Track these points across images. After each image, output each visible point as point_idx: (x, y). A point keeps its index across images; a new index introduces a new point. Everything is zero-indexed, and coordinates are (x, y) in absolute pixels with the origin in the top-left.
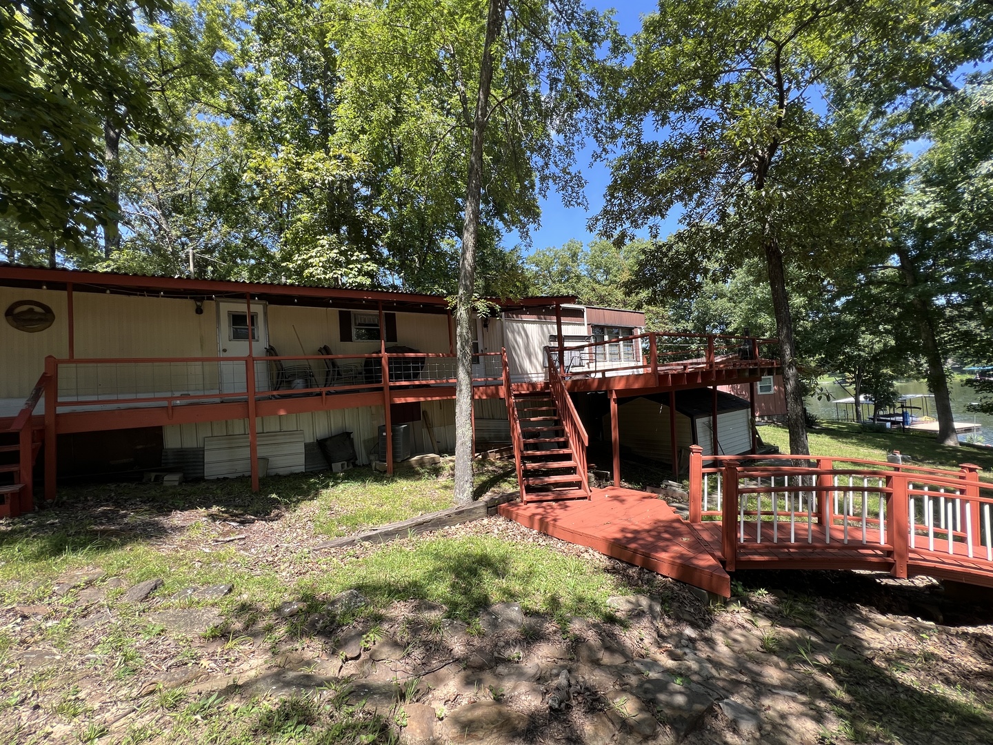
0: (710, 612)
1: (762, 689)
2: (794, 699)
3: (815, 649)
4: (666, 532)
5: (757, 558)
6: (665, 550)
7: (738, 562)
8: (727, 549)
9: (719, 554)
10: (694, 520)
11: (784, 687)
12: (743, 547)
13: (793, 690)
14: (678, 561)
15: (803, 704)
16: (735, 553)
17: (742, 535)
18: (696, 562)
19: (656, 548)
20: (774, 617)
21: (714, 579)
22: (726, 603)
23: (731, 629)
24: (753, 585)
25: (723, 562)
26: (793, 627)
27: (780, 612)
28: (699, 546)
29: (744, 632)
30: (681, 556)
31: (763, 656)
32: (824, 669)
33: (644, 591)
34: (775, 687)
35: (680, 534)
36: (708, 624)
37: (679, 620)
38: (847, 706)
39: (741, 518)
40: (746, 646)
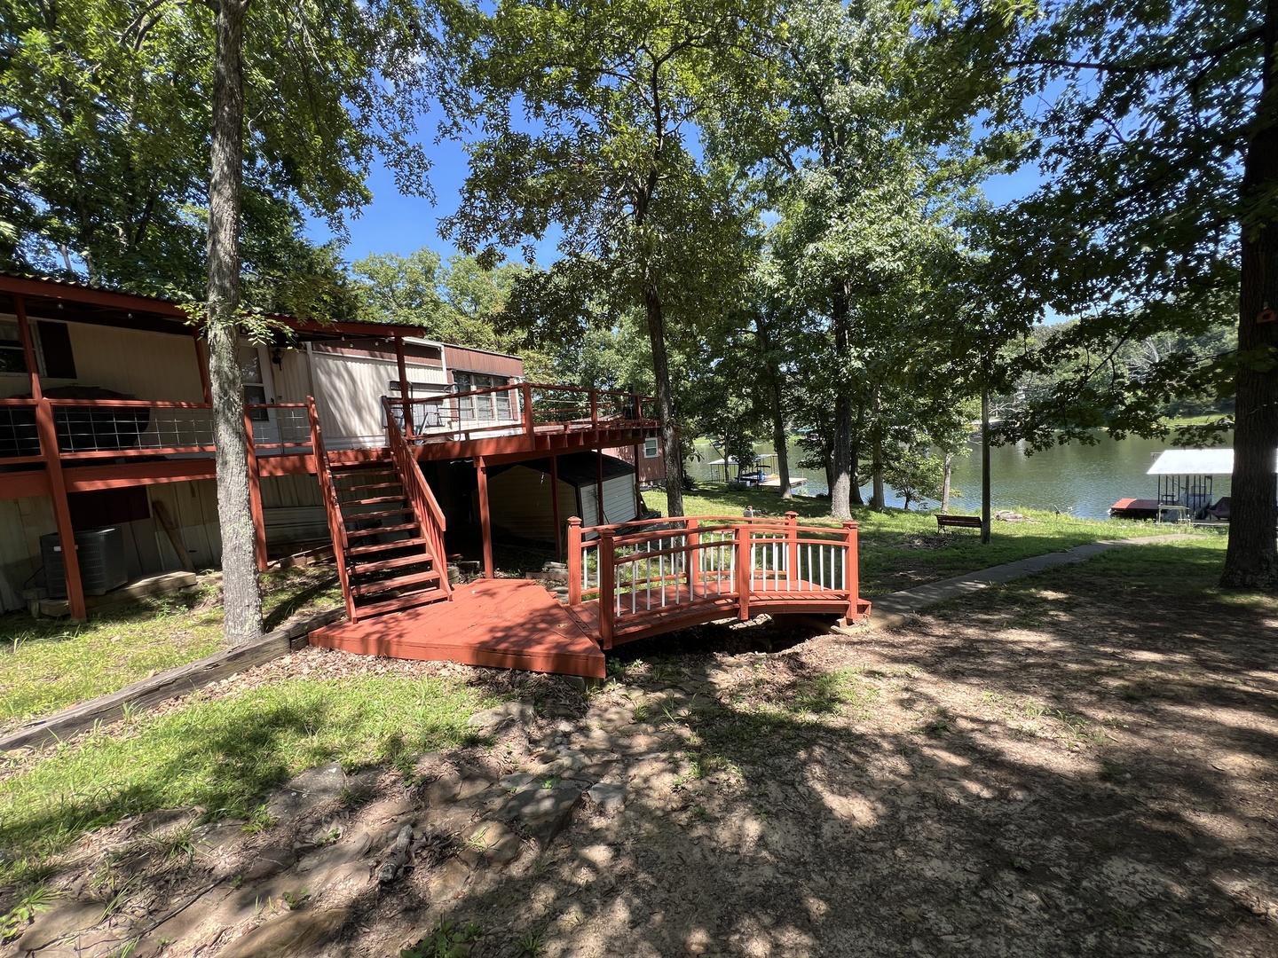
0: (586, 699)
1: (630, 759)
2: (656, 759)
3: (679, 704)
4: (542, 621)
5: (632, 629)
6: (539, 643)
7: (615, 638)
8: (605, 627)
9: (596, 634)
10: (573, 602)
11: (650, 751)
12: (620, 621)
13: (657, 751)
14: (553, 652)
15: (664, 761)
16: (612, 630)
17: (618, 609)
18: (572, 648)
19: (529, 642)
20: (646, 684)
21: (590, 662)
22: (602, 684)
23: (606, 710)
24: (628, 659)
25: (600, 642)
26: (661, 690)
27: (652, 678)
28: (577, 629)
29: (618, 709)
30: (558, 645)
31: (634, 727)
32: (682, 722)
33: (514, 697)
34: (641, 754)
35: (557, 621)
36: (583, 712)
37: (554, 717)
38: (698, 749)
39: (619, 591)
40: (618, 723)
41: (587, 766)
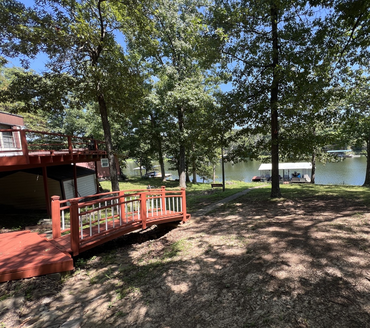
0: (62, 282)
1: (85, 303)
2: (100, 299)
3: (114, 270)
4: (33, 251)
5: (90, 243)
6: (30, 262)
7: (80, 249)
8: (74, 245)
9: (69, 249)
10: (56, 237)
11: (98, 295)
12: (83, 241)
13: (102, 294)
14: (40, 265)
15: (104, 298)
16: (78, 245)
17: (82, 236)
18: (52, 260)
19: (22, 263)
20: (96, 266)
21: (64, 265)
22: (72, 272)
23: (74, 284)
24: (89, 257)
25: (71, 253)
26: (105, 267)
27: (101, 263)
28: (57, 249)
29: (81, 282)
30: (43, 261)
31: (89, 288)
32: (114, 278)
33: (9, 296)
34: (92, 299)
35: (45, 248)
36: (60, 290)
37: (39, 298)
38: (121, 287)
39: (82, 228)
40: (80, 289)
41: (60, 316)
